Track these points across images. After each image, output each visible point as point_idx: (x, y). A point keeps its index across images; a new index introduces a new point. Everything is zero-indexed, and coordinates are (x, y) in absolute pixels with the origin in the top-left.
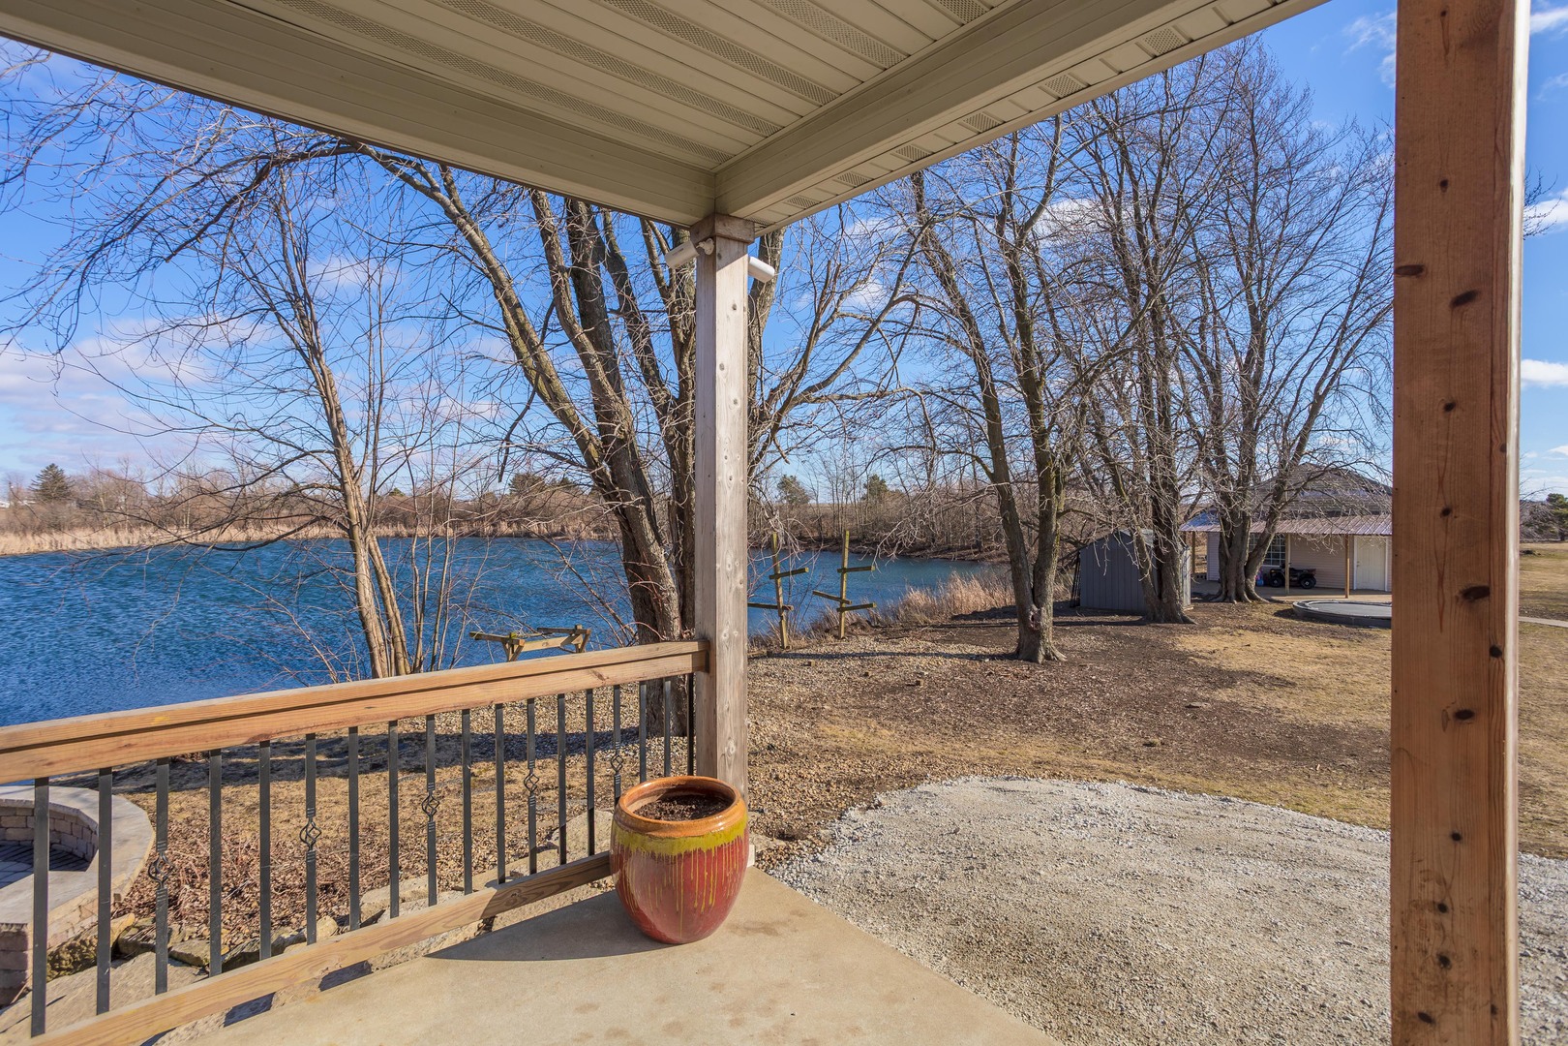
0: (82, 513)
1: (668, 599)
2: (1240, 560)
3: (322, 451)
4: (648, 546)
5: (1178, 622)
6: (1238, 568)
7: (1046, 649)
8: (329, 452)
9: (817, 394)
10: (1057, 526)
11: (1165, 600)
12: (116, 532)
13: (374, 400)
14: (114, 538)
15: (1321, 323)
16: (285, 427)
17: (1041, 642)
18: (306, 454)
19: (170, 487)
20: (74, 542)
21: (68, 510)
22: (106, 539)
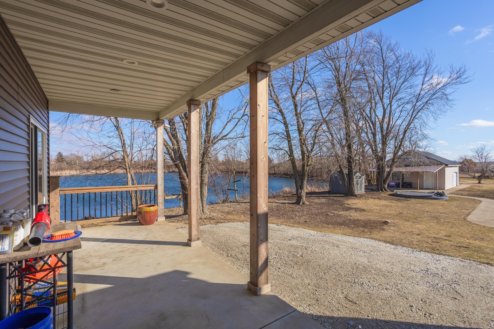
0: (67, 166)
1: (187, 184)
2: (382, 179)
3: (120, 151)
4: (182, 172)
5: (354, 196)
6: (381, 181)
7: (303, 202)
8: (121, 151)
9: (225, 138)
10: (307, 169)
11: (350, 190)
12: (76, 171)
13: (132, 139)
14: (76, 173)
15: (402, 110)
16: (112, 145)
17: (301, 200)
18: (116, 151)
19: (90, 159)
20: (66, 174)
21: (64, 165)
22: (74, 172)
